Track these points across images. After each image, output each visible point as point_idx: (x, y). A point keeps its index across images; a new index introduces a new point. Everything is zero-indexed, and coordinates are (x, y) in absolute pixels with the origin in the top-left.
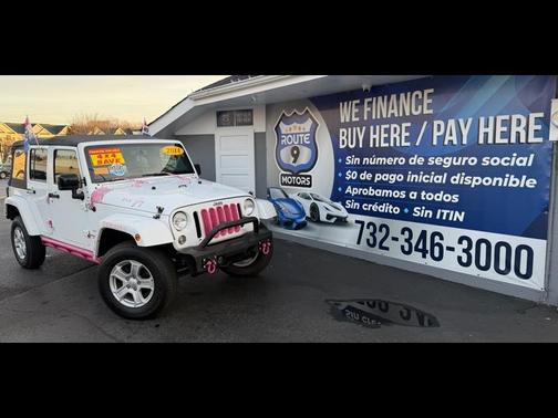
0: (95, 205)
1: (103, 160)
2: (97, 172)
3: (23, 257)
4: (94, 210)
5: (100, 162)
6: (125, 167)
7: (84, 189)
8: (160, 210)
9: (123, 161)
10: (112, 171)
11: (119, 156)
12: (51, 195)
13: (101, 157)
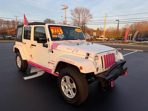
0: (53, 50)
1: (55, 31)
2: (53, 36)
3: (20, 67)
4: (53, 52)
5: (54, 32)
6: (63, 35)
7: (48, 43)
8: (88, 55)
9: (62, 33)
10: (59, 37)
11: (61, 30)
12: (32, 45)
13: (55, 30)
